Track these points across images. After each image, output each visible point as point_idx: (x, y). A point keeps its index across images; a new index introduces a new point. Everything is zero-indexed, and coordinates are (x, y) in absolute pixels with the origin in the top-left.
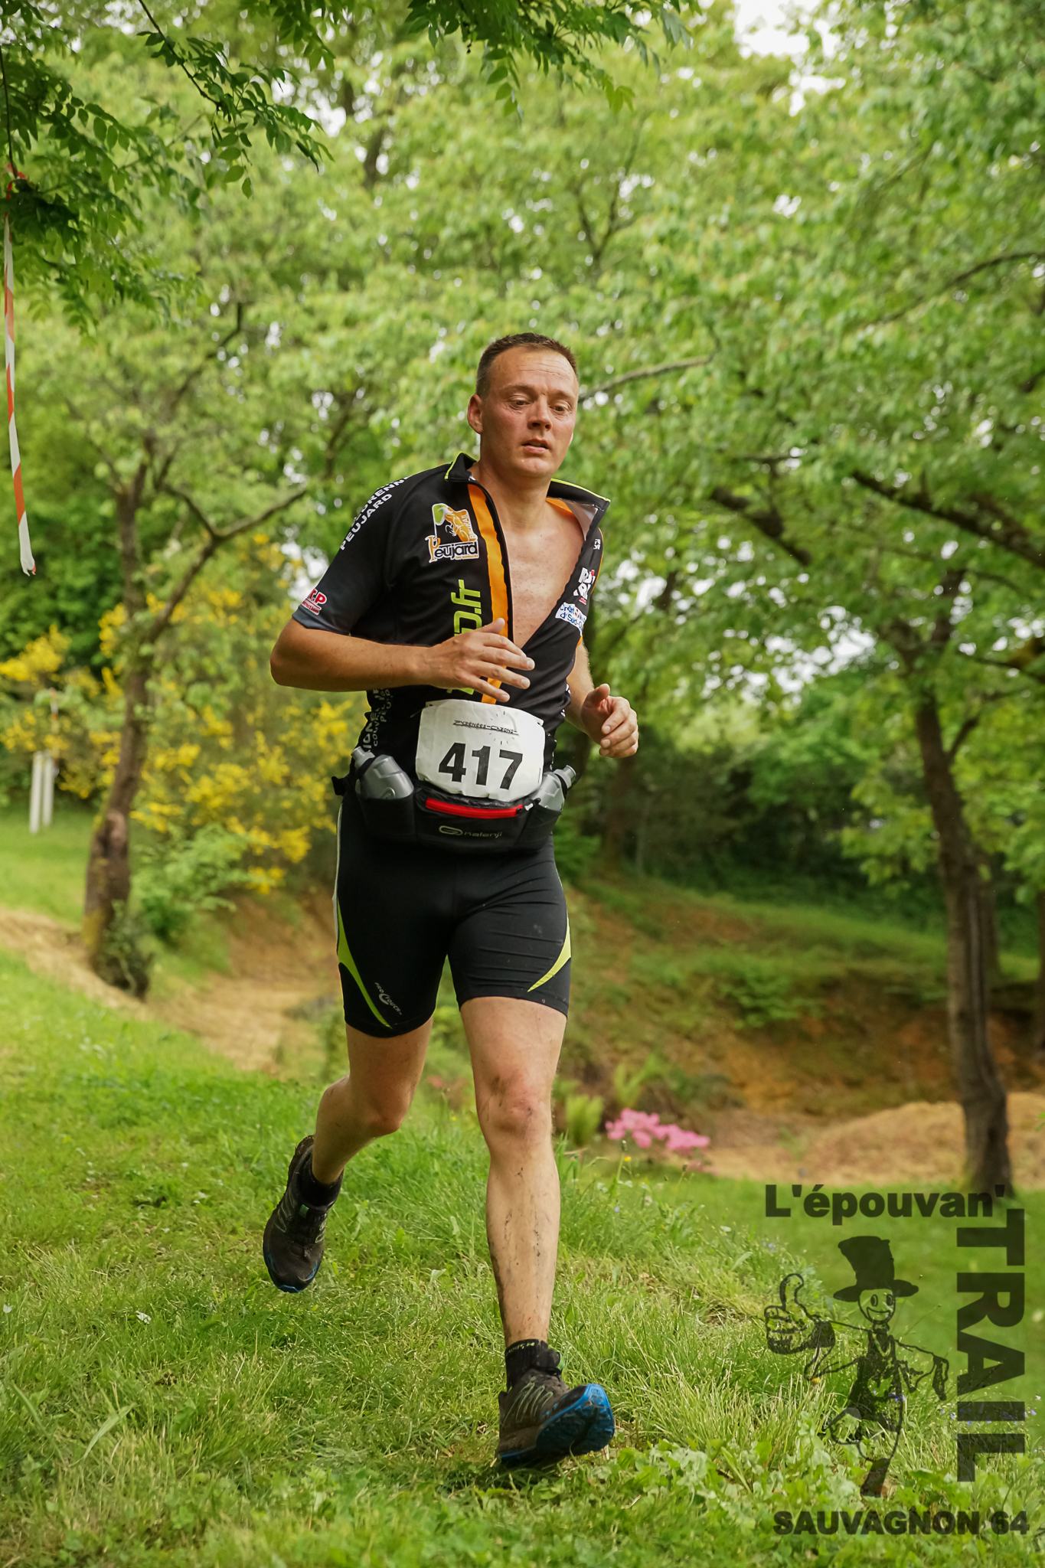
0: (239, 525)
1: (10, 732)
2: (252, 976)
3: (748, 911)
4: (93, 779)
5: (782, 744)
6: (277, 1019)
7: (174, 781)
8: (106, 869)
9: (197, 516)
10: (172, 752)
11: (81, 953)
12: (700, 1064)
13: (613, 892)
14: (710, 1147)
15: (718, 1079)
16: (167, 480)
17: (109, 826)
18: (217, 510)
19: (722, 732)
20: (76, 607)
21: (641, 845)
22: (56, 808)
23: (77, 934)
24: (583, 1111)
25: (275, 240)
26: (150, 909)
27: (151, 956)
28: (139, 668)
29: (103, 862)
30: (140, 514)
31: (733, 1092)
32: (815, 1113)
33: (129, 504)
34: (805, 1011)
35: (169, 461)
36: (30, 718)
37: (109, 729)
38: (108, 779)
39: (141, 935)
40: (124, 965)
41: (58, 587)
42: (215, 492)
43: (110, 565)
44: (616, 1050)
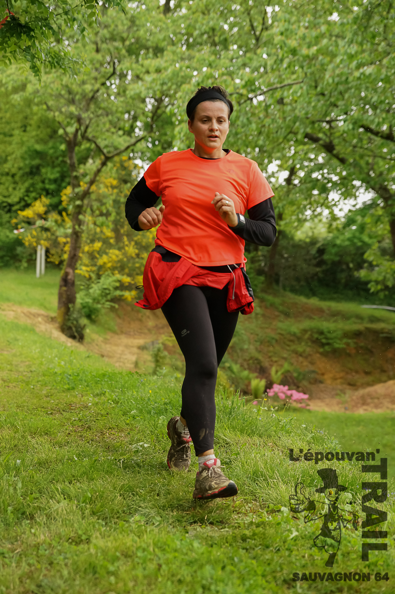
0: (116, 152)
1: (27, 239)
2: (126, 333)
3: (325, 305)
4: (60, 257)
5: (338, 238)
6: (135, 350)
7: (92, 256)
8: (66, 291)
9: (99, 149)
10: (91, 245)
11: (57, 325)
12: (306, 366)
13: (270, 298)
14: (310, 399)
15: (313, 372)
16: (87, 134)
17: (67, 274)
18: (106, 146)
19: (313, 232)
20: (52, 187)
21: (281, 279)
22: (46, 267)
23: (55, 317)
24: (258, 385)
25: (128, 36)
26: (84, 307)
27: (85, 326)
28: (77, 211)
29: (64, 288)
30: (77, 149)
31: (318, 377)
32: (353, 385)
33: (72, 144)
34: (348, 344)
35: (87, 127)
36: (34, 233)
37: (66, 236)
38: (66, 256)
39: (80, 317)
40: (74, 329)
41: (45, 179)
42: (105, 139)
43: (65, 169)
44: (272, 361)
